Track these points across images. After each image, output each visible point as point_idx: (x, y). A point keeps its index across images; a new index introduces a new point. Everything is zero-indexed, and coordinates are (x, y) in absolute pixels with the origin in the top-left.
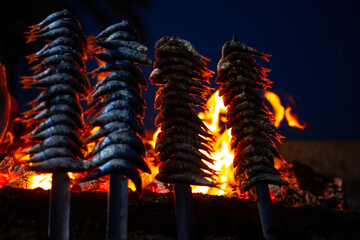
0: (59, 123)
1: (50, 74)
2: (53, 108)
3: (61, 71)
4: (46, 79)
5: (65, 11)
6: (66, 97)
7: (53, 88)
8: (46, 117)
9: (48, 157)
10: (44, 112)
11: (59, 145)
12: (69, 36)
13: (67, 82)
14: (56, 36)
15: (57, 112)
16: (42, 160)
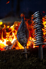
0: (39, 36)
1: (37, 25)
2: (38, 33)
3: (39, 25)
4: (36, 27)
5: (38, 12)
6: (40, 30)
7: (38, 28)
8: (37, 34)
9: (38, 43)
10: (36, 34)
11: (40, 40)
12: (40, 17)
13: (40, 27)
14: (37, 17)
15: (39, 33)
16: (37, 43)
